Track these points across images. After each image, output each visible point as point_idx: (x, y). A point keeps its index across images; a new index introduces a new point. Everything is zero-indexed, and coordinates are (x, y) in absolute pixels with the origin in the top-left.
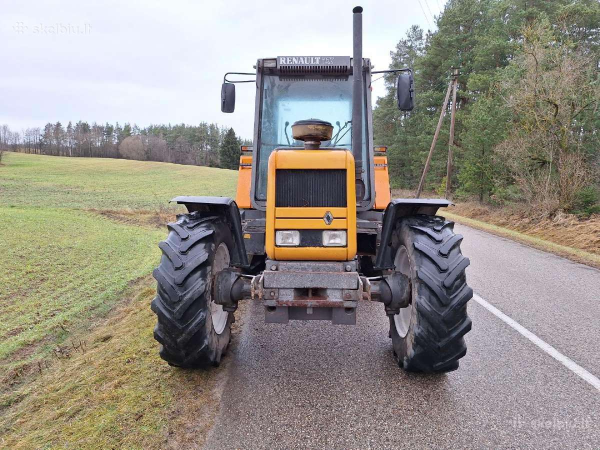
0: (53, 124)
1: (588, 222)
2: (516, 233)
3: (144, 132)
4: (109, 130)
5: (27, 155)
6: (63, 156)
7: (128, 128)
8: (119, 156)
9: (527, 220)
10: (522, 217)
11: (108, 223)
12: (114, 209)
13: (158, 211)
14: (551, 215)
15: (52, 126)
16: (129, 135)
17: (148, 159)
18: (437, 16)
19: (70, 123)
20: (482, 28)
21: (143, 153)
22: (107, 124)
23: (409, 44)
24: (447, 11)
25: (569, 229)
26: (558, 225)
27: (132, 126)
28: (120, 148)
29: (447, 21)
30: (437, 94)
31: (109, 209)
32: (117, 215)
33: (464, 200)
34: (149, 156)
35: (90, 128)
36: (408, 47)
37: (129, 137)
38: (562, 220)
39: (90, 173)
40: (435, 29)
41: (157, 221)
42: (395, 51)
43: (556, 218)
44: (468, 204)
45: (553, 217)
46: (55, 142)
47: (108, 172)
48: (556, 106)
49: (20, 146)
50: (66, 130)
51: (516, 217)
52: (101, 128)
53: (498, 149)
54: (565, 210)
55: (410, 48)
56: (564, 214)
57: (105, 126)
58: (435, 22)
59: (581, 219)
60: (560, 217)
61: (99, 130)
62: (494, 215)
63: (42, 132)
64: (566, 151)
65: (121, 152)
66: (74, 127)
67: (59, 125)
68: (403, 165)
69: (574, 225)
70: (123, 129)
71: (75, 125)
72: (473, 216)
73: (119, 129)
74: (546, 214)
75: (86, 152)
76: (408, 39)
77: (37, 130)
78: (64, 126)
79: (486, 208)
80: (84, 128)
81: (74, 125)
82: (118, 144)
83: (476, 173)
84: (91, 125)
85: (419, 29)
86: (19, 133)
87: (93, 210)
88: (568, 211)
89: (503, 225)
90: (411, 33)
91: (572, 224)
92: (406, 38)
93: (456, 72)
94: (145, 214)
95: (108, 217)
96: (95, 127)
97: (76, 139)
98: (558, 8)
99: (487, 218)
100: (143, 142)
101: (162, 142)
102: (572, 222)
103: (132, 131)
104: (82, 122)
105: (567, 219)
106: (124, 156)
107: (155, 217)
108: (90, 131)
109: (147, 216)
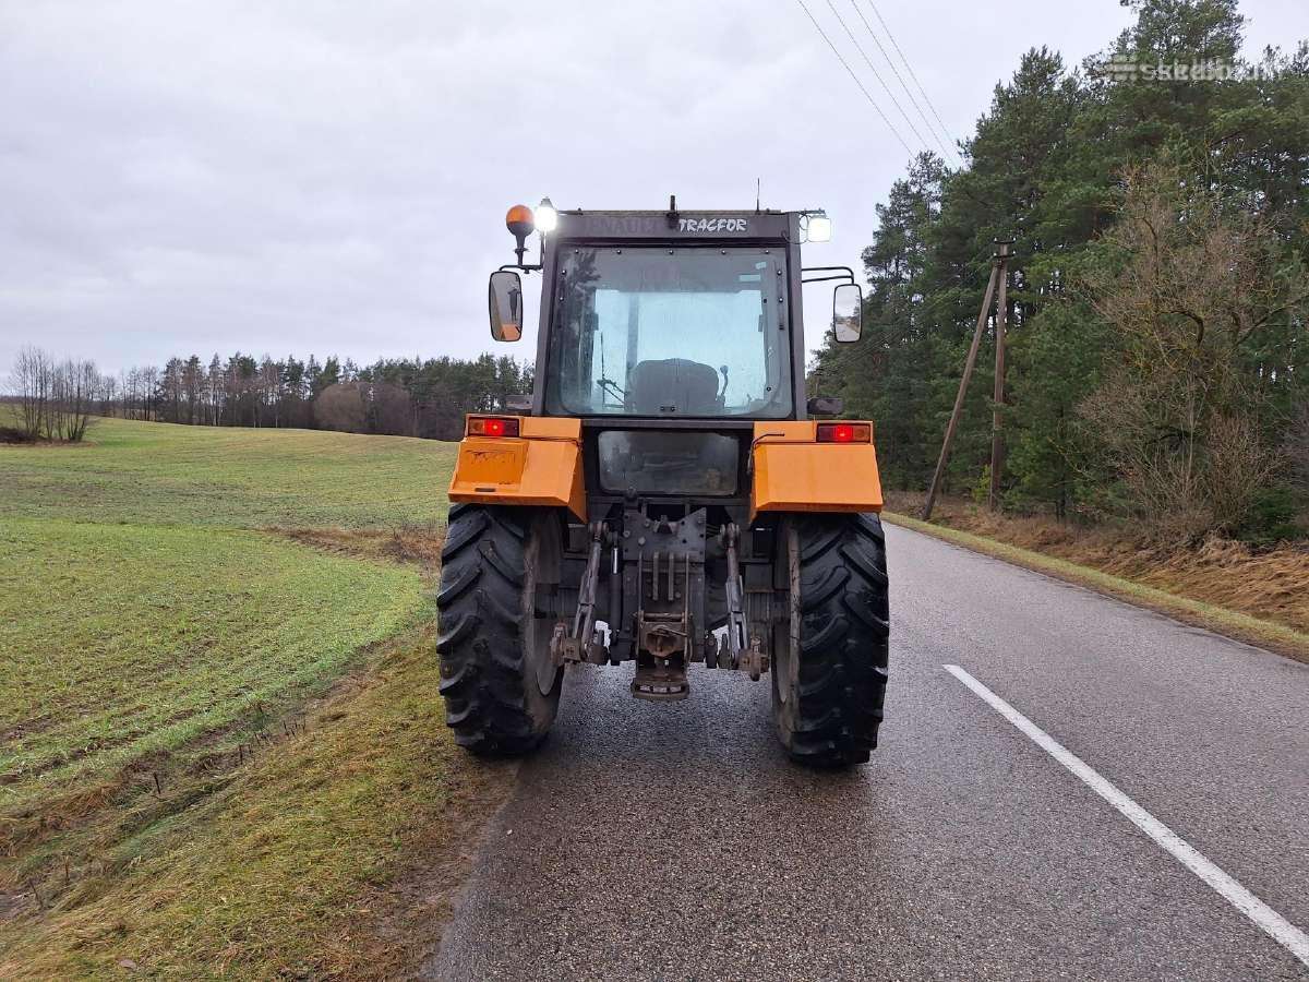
0: (182, 360)
1: (1269, 558)
2: (1117, 582)
3: (365, 375)
4: (295, 371)
5: (129, 422)
6: (199, 424)
7: (332, 367)
8: (313, 424)
9: (1143, 554)
10: (1139, 548)
11: (305, 552)
12: (314, 528)
13: (398, 531)
14: (1195, 543)
15: (180, 363)
16: (336, 381)
17: (373, 430)
18: (964, 141)
19: (216, 357)
21: (363, 418)
22: (291, 360)
23: (914, 189)
24: (985, 128)
25: (1227, 570)
26: (1207, 563)
27: (342, 363)
28: (315, 406)
29: (988, 145)
30: (967, 294)
31: (304, 528)
32: (321, 540)
33: (1027, 514)
34: (375, 423)
35: (258, 368)
36: (913, 196)
37: (335, 385)
38: (1216, 554)
40: (958, 163)
41: (398, 550)
42: (888, 204)
43: (1203, 549)
44: (1032, 522)
45: (1198, 545)
46: (184, 397)
47: (293, 458)
48: (1199, 321)
49: (114, 404)
50: (207, 371)
51: (1125, 547)
52: (280, 367)
53: (1082, 408)
54: (1224, 532)
55: (917, 197)
56: (1219, 541)
57: (286, 362)
58: (960, 154)
59: (1255, 551)
60: (1212, 548)
61: (273, 370)
62: (1083, 543)
63: (160, 377)
64: (1227, 412)
65: (317, 416)
66: (225, 366)
67: (194, 360)
68: (905, 440)
69: (1239, 562)
70: (323, 369)
71: (228, 362)
72: (1042, 547)
73: (315, 369)
74: (1185, 539)
75: (247, 415)
76: (910, 179)
77: (149, 374)
78: (205, 363)
79: (1070, 529)
80: (244, 367)
81: (224, 361)
82: (312, 399)
83: (1043, 457)
84: (259, 361)
85: (936, 158)
86: (116, 378)
87: (275, 530)
88: (1231, 533)
89: (1098, 563)
90: (918, 168)
91: (1235, 560)
92: (906, 178)
93: (1005, 250)
94: (374, 537)
95: (303, 543)
96: (268, 365)
97: (228, 389)
98: (1214, 118)
99: (1069, 550)
100: (364, 393)
101: (402, 393)
102: (1235, 558)
103: (341, 374)
104: (241, 355)
105: (1228, 551)
106: (324, 423)
107: (393, 544)
108: (256, 372)
109: (377, 541)
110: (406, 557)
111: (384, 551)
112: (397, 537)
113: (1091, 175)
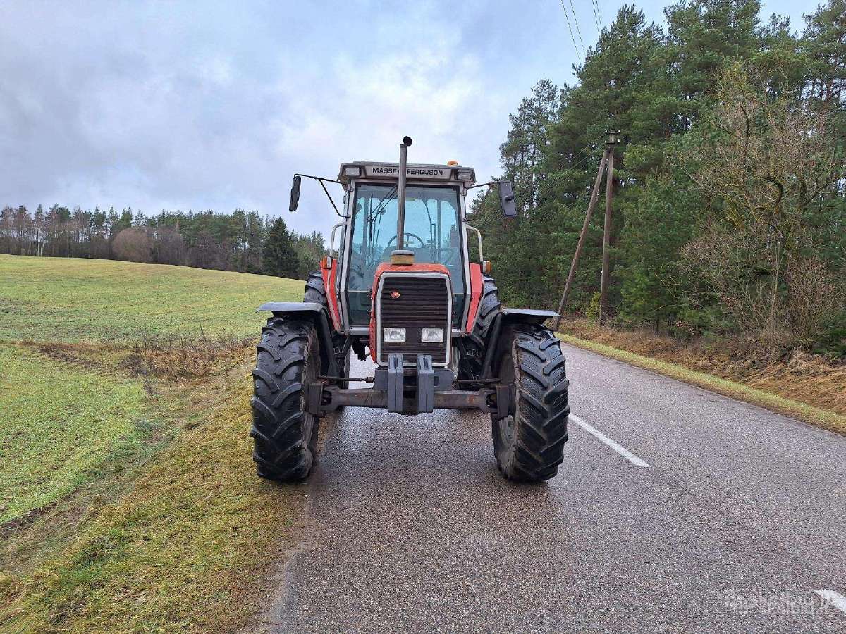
0: (13, 208)
2: (727, 384)
3: (151, 222)
4: (99, 218)
6: (26, 255)
7: (127, 216)
8: (112, 256)
10: (734, 358)
12: (67, 341)
14: (784, 356)
15: (11, 210)
16: (129, 225)
17: (156, 261)
18: (577, 66)
19: (40, 207)
20: (642, 82)
21: (148, 252)
22: (97, 210)
23: (536, 105)
24: (591, 58)
25: (819, 379)
26: (799, 372)
27: (134, 213)
28: (113, 243)
29: (593, 71)
32: (68, 353)
33: (630, 328)
34: (157, 256)
35: (71, 216)
36: (535, 110)
37: (129, 229)
38: (805, 365)
39: (58, 280)
40: (575, 82)
41: (135, 364)
42: (517, 114)
43: (793, 361)
44: (638, 334)
45: (787, 358)
46: (15, 235)
47: (86, 280)
48: (780, 185)
50: (33, 217)
51: (723, 357)
52: (87, 215)
53: (685, 252)
54: (805, 347)
55: (539, 110)
56: (804, 355)
57: (93, 212)
58: (574, 74)
59: (833, 363)
60: (798, 356)
61: (83, 218)
62: (686, 353)
65: (115, 250)
66: (47, 213)
67: (23, 209)
69: (825, 372)
70: (120, 218)
71: (48, 210)
72: (651, 353)
73: (114, 217)
74: (774, 353)
75: (61, 248)
76: (534, 97)
78: (31, 212)
80: (61, 215)
81: (46, 210)
82: (112, 238)
84: (72, 210)
85: (551, 84)
87: (28, 343)
88: (810, 349)
89: (705, 369)
90: (538, 90)
91: (822, 370)
92: (532, 95)
93: (612, 139)
94: (117, 350)
95: (50, 356)
96: (78, 213)
97: (48, 230)
99: (676, 358)
100: (150, 235)
101: (178, 236)
103: (134, 221)
104: (59, 206)
105: (812, 363)
106: (120, 256)
107: (132, 357)
108: (70, 219)
109: (118, 355)
110: (139, 371)
111: (122, 365)
112: (138, 351)
113: (670, 90)
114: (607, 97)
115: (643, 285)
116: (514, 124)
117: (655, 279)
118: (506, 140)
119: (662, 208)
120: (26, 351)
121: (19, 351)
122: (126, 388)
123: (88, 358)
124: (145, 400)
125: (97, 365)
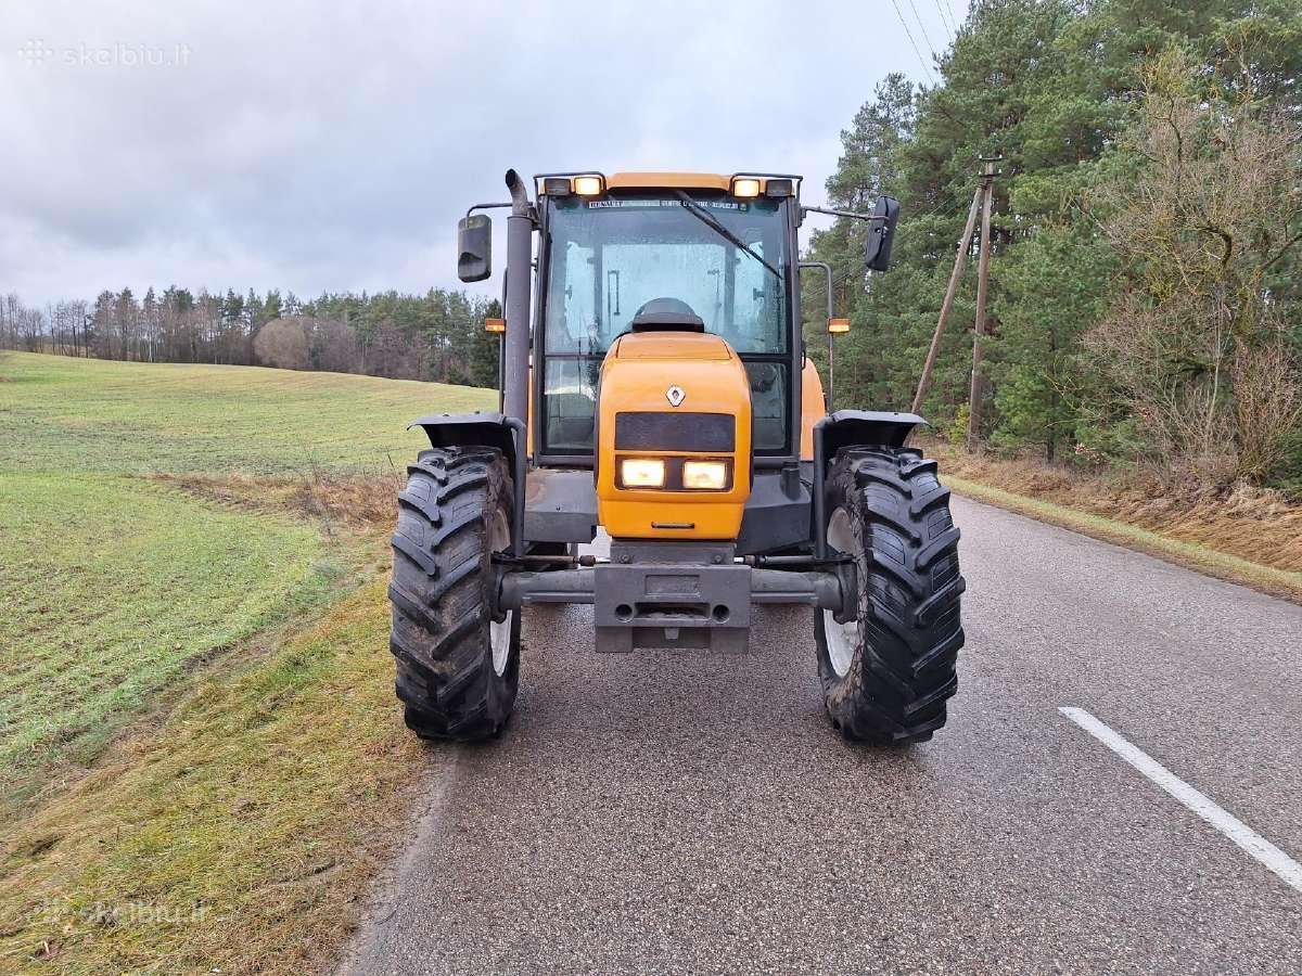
0: (114, 292)
2: (1136, 532)
3: (309, 311)
4: (235, 306)
5: (57, 358)
6: (134, 360)
7: (274, 301)
8: (254, 361)
9: (1162, 503)
10: (1151, 496)
11: (191, 506)
12: (213, 475)
13: (311, 480)
14: (1221, 491)
15: (112, 296)
16: (277, 316)
17: (317, 367)
18: (940, 56)
19: (151, 290)
20: (1042, 74)
21: (306, 354)
22: (231, 294)
23: (882, 113)
24: (963, 43)
25: (1266, 523)
26: (1239, 514)
27: (284, 297)
28: (256, 342)
29: (965, 62)
30: (941, 221)
31: (198, 475)
32: (217, 490)
33: (1013, 455)
34: (317, 359)
35: (194, 302)
36: (880, 122)
37: (277, 320)
38: (1249, 504)
39: (186, 396)
40: (935, 80)
41: (305, 503)
42: (852, 129)
43: (1232, 498)
44: (1020, 465)
45: (1225, 494)
46: (117, 331)
47: (222, 395)
48: (1227, 238)
49: (42, 339)
50: (141, 304)
51: (1137, 494)
52: (218, 301)
53: (1088, 341)
54: (1254, 478)
55: (885, 122)
56: (1250, 489)
57: (225, 296)
58: (936, 69)
59: (1293, 500)
60: (1243, 495)
61: (212, 304)
62: (1082, 490)
63: (90, 310)
64: (1255, 343)
65: (258, 352)
66: (160, 299)
67: (127, 294)
68: (870, 378)
69: (1278, 513)
70: (264, 304)
71: (162, 295)
72: (1036, 492)
73: (255, 303)
74: (1207, 487)
75: (184, 351)
76: (878, 102)
77: (78, 308)
78: (139, 298)
79: (1064, 474)
80: (181, 300)
81: (159, 294)
82: (254, 334)
83: (1036, 395)
84: (195, 294)
85: (904, 81)
86: (42, 312)
87: (164, 478)
88: (1260, 480)
89: (1108, 512)
90: (886, 91)
91: (1271, 512)
92: (874, 101)
93: (990, 169)
94: (280, 486)
95: (194, 494)
96: (205, 298)
97: (163, 324)
98: (1216, 27)
99: (1068, 496)
100: (307, 330)
101: (347, 329)
102: (1272, 508)
103: (283, 308)
104: (177, 289)
105: (1261, 501)
106: (266, 361)
107: (301, 495)
108: (193, 307)
109: (281, 491)
110: (311, 511)
111: (287, 505)
112: (307, 487)
113: (1081, 89)
114: (986, 101)
115: (1026, 391)
116: (847, 145)
117: (1044, 382)
118: (835, 170)
119: (1056, 275)
120: (162, 487)
121: (154, 487)
122: (297, 532)
123: (244, 496)
124: (322, 545)
125: (255, 506)
